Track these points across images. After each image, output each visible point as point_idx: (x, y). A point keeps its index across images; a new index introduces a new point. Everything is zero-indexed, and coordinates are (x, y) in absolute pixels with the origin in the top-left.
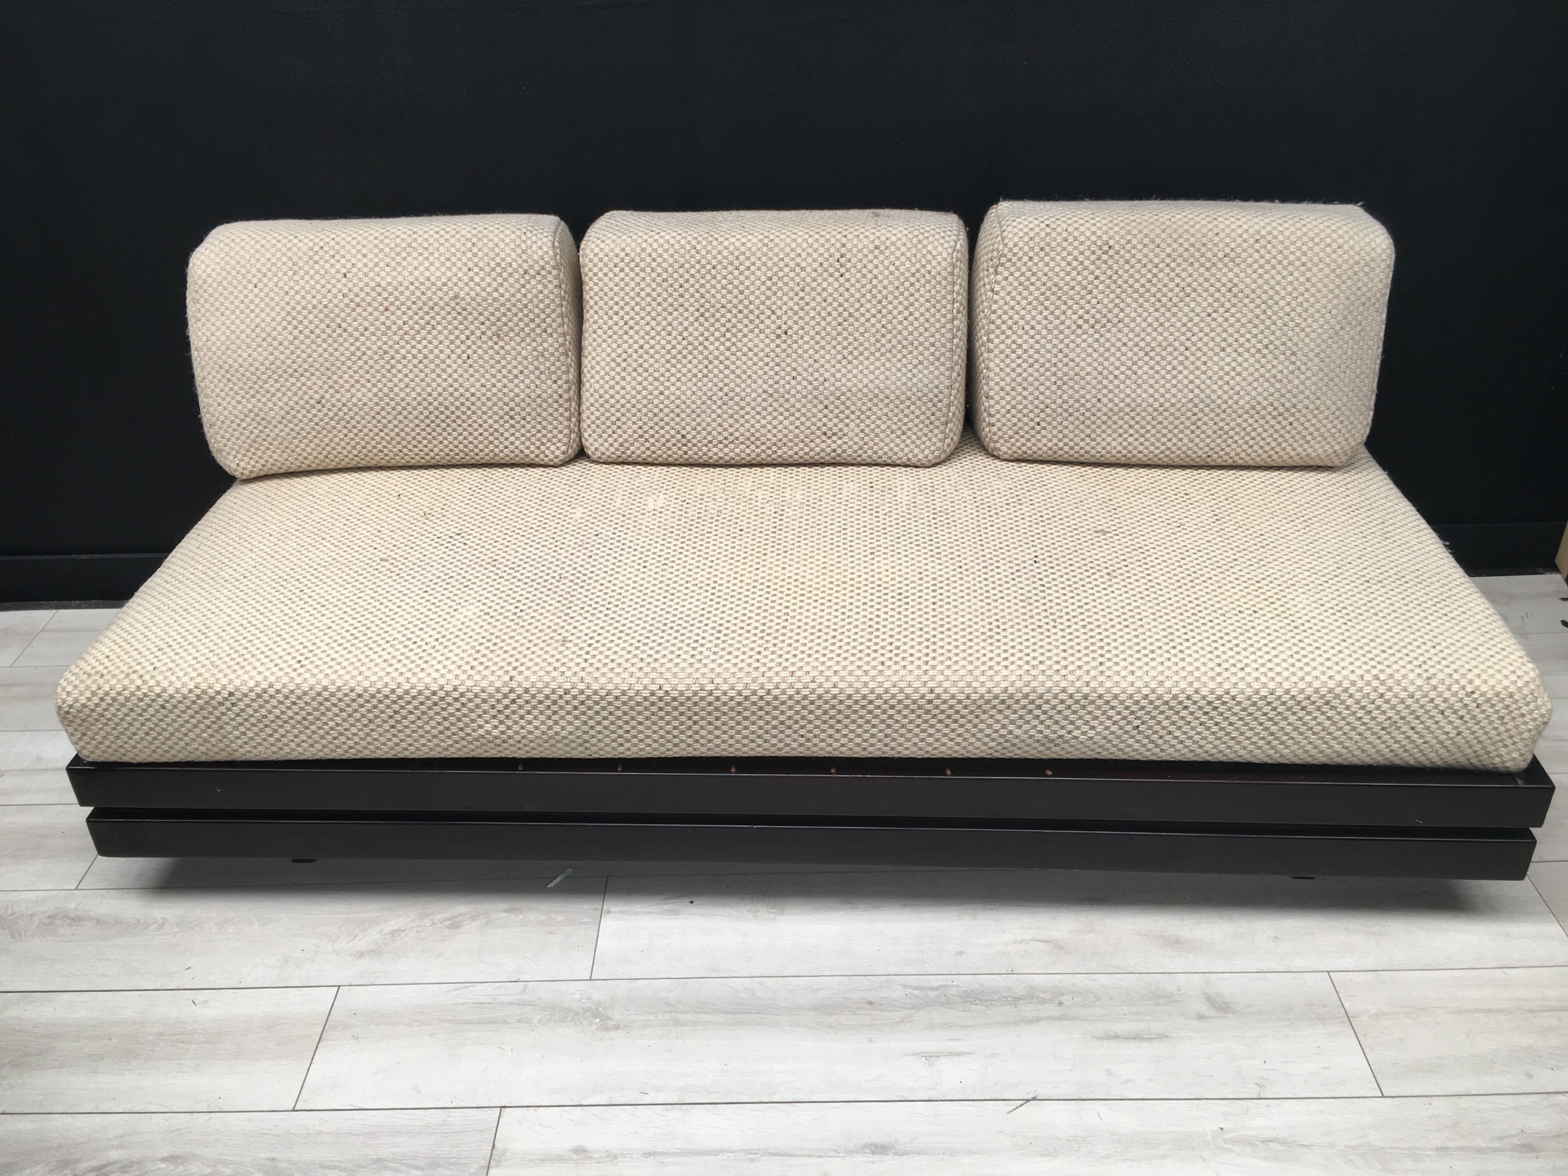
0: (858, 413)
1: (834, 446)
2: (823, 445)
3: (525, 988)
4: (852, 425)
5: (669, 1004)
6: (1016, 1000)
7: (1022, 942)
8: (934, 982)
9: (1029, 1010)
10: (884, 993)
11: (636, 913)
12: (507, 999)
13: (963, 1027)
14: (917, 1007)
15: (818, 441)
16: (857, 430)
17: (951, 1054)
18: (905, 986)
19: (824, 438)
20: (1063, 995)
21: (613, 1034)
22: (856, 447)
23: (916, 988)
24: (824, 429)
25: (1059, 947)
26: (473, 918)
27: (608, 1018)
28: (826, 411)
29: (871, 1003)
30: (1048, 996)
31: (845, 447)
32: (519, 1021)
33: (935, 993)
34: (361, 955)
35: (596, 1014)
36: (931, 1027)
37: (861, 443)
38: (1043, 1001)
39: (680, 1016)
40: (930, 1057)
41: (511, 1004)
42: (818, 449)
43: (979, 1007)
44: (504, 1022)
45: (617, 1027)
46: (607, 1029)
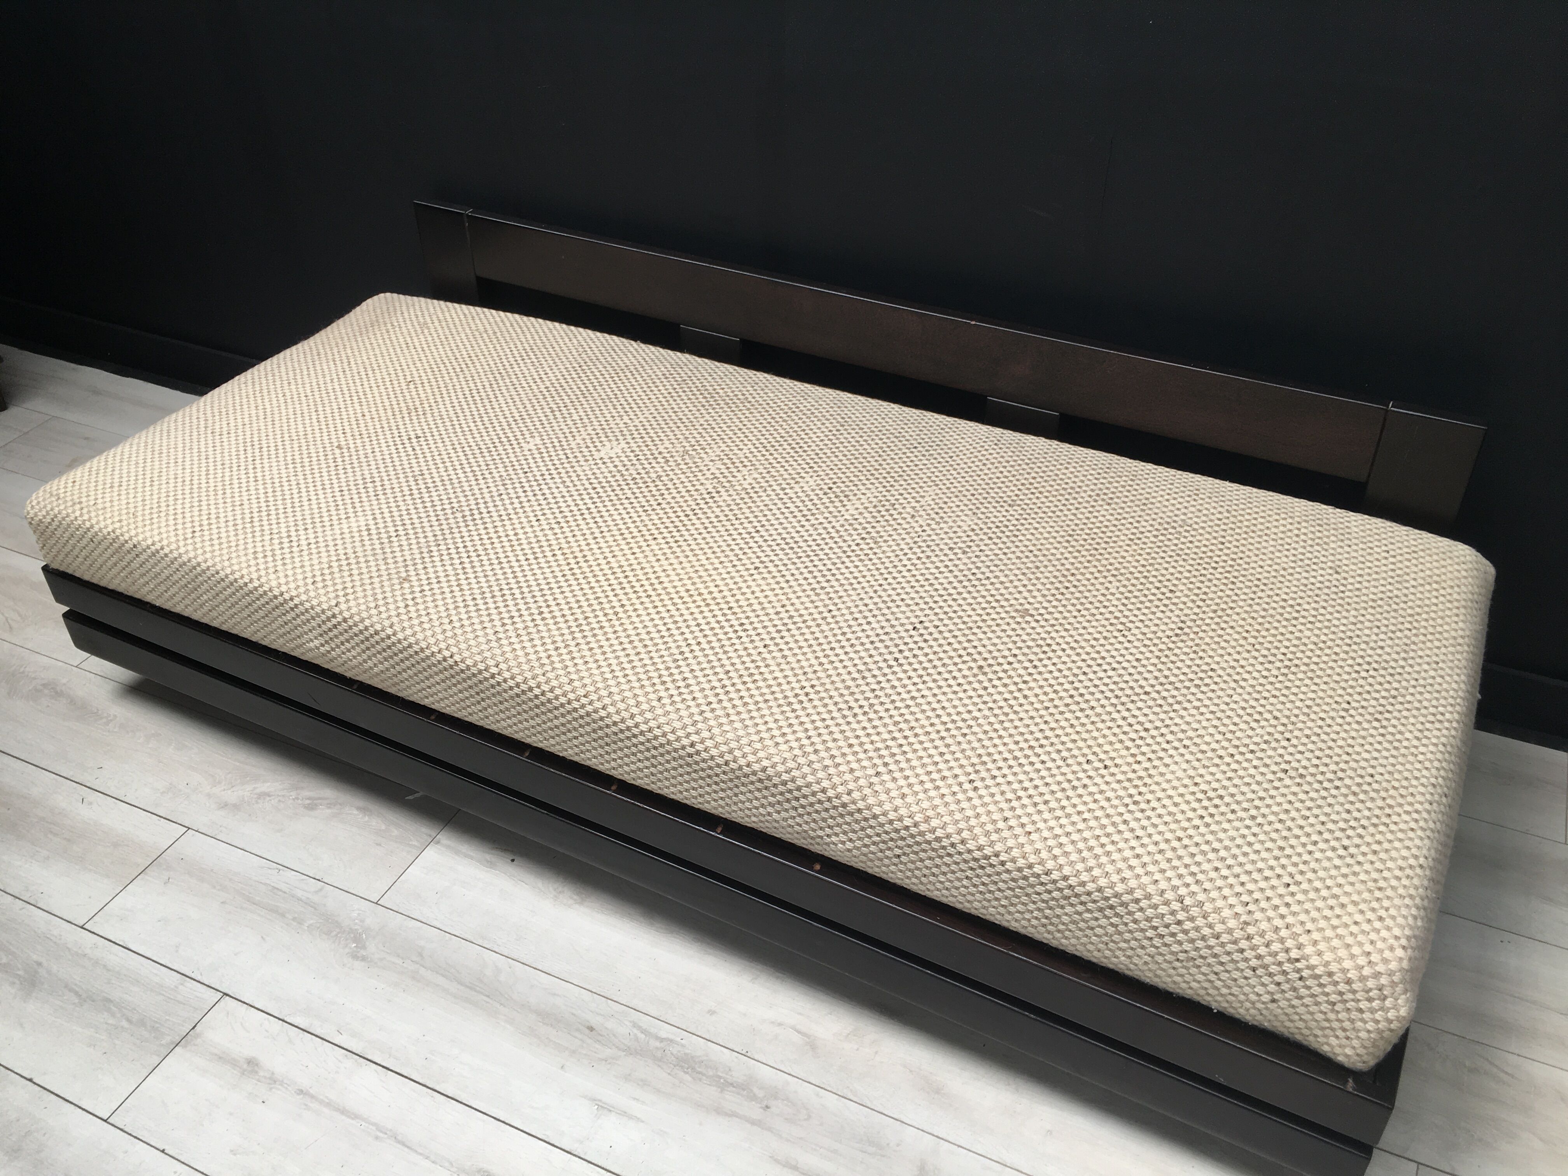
3: (321, 890)
5: (420, 955)
6: (725, 1084)
7: (780, 1024)
8: (665, 1031)
9: (731, 1101)
10: (610, 1024)
11: (457, 852)
12: (299, 893)
13: (658, 1091)
14: (629, 1051)
17: (624, 1114)
18: (635, 1025)
20: (776, 1098)
21: (357, 964)
23: (644, 1031)
25: (812, 1045)
26: (329, 806)
27: (364, 947)
29: (591, 1029)
30: (760, 1094)
32: (294, 919)
33: (658, 1044)
34: (224, 806)
35: (357, 939)
36: (627, 1078)
38: (753, 1098)
39: (422, 971)
40: (603, 1107)
41: (299, 899)
43: (687, 1077)
44: (283, 915)
45: (364, 959)
46: (355, 957)
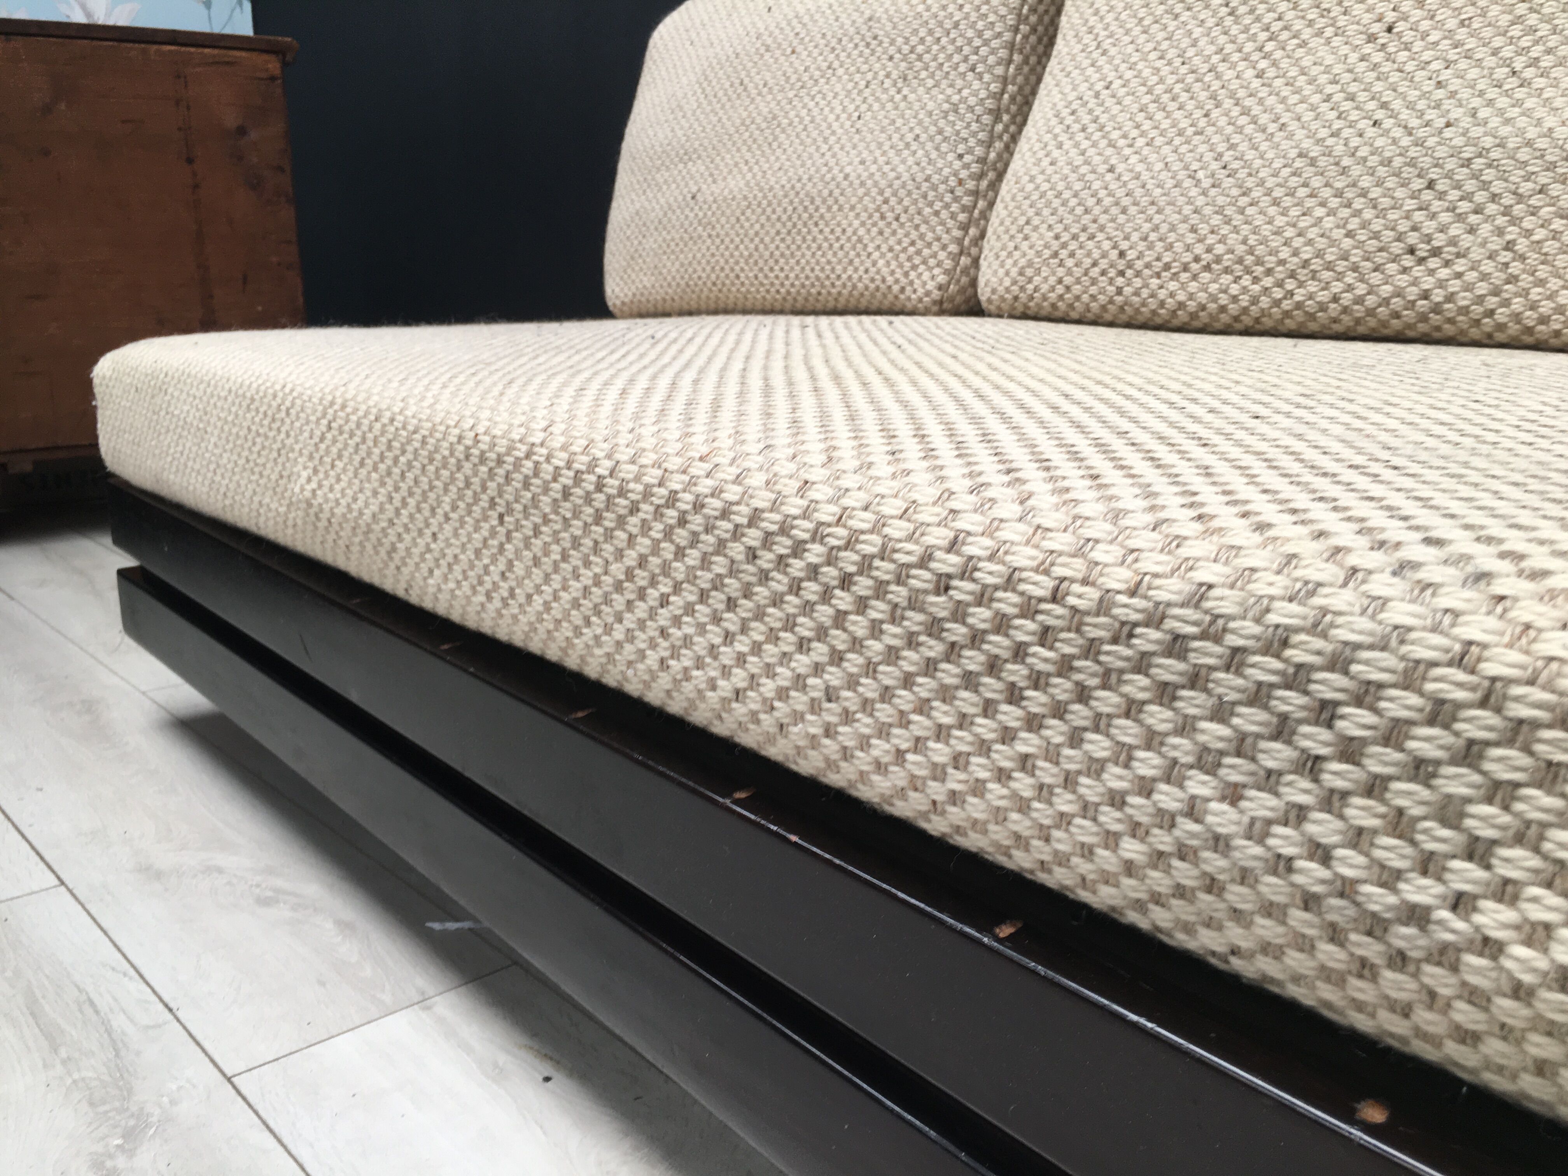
0: (1508, 199)
1: (1428, 283)
2: (1402, 280)
3: (159, 1028)
4: (1485, 230)
12: (119, 1022)
15: (1392, 268)
16: (1495, 244)
19: (1408, 261)
22: (1482, 288)
24: (1413, 238)
27: (129, 1152)
28: (1427, 195)
31: (1455, 286)
32: (66, 1060)
34: (144, 870)
35: (135, 1132)
37: (1498, 277)
41: (109, 1032)
42: (1386, 290)
44: (56, 1048)
46: (97, 1165)
